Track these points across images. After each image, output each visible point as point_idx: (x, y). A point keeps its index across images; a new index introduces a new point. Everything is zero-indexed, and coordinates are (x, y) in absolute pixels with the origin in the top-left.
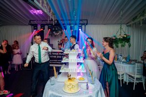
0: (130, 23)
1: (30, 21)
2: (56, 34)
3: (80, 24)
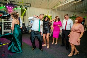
0: (52, 9)
3: (26, 6)
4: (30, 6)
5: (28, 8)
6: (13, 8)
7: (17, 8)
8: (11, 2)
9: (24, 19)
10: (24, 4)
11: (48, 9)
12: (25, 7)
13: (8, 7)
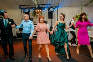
0: (88, 5)
1: (20, 6)
2: (37, 14)
3: (54, 7)
4: (59, 7)
5: (56, 9)
6: (41, 11)
8: (39, 5)
9: (51, 22)
10: (52, 6)
11: (82, 6)
12: (53, 9)
13: (36, 11)
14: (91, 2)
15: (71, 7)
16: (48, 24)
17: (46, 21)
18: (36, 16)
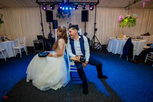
7: (76, 9)
9: (85, 27)
13: (63, 9)
14: (135, 2)
15: (108, 7)
16: (80, 30)
17: (78, 26)
18: (61, 18)
